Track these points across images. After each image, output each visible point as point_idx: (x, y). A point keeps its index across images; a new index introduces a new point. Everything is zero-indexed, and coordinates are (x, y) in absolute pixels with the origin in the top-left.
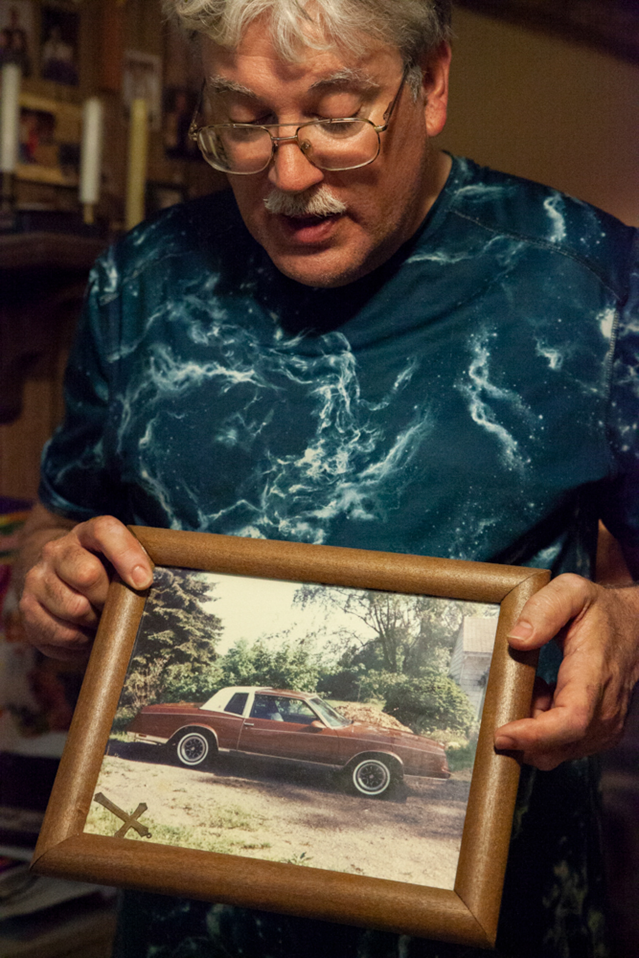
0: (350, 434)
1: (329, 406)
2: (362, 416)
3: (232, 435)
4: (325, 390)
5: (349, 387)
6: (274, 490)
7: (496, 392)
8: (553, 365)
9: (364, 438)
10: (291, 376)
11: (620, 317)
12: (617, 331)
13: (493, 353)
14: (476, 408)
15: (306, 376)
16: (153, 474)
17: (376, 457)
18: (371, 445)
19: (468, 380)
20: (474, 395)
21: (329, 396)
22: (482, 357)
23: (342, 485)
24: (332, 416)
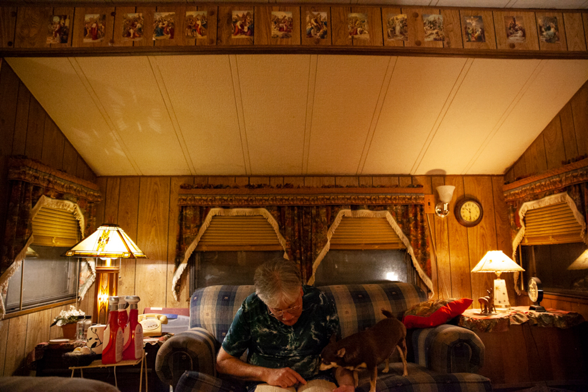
0: (294, 343)
1: (290, 338)
2: (296, 340)
3: (275, 343)
4: (289, 335)
5: (293, 335)
6: (282, 352)
7: (316, 332)
8: (324, 325)
9: (296, 344)
10: (283, 332)
11: (330, 317)
12: (329, 319)
13: (315, 326)
14: (313, 336)
15: (286, 333)
16: (260, 347)
17: (299, 346)
18: (298, 345)
19: (311, 331)
20: (313, 334)
21: (290, 336)
22: (313, 327)
23: (294, 351)
24: (291, 340)
